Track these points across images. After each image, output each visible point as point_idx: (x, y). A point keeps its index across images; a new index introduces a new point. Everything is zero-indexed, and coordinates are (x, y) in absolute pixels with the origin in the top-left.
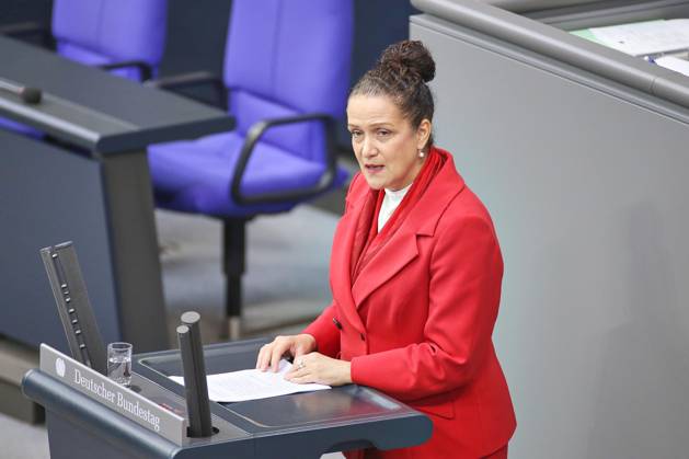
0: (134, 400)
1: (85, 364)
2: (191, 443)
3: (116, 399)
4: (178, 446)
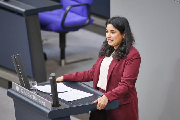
0: (38, 97)
1: (24, 87)
2: (54, 109)
3: (33, 97)
4: (50, 110)
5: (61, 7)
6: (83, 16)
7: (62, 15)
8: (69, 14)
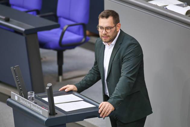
0: (35, 106)
1: (23, 97)
2: (50, 117)
3: (31, 106)
4: (47, 118)
5: (58, 26)
6: (79, 35)
7: (60, 34)
8: (67, 33)
